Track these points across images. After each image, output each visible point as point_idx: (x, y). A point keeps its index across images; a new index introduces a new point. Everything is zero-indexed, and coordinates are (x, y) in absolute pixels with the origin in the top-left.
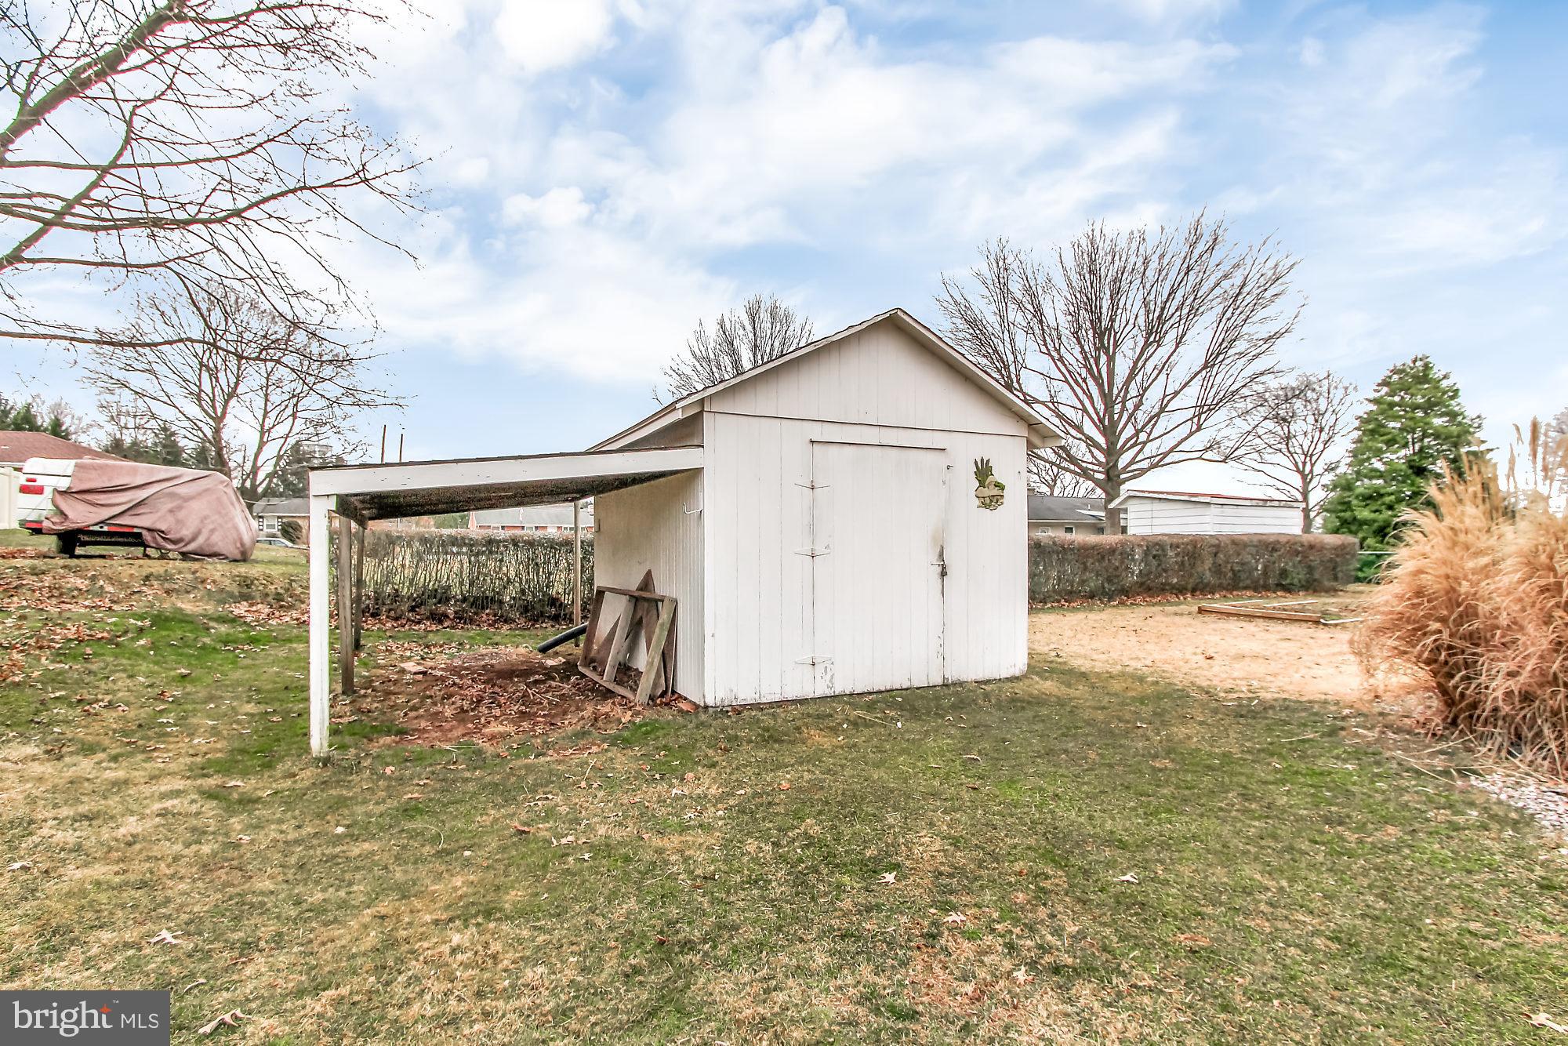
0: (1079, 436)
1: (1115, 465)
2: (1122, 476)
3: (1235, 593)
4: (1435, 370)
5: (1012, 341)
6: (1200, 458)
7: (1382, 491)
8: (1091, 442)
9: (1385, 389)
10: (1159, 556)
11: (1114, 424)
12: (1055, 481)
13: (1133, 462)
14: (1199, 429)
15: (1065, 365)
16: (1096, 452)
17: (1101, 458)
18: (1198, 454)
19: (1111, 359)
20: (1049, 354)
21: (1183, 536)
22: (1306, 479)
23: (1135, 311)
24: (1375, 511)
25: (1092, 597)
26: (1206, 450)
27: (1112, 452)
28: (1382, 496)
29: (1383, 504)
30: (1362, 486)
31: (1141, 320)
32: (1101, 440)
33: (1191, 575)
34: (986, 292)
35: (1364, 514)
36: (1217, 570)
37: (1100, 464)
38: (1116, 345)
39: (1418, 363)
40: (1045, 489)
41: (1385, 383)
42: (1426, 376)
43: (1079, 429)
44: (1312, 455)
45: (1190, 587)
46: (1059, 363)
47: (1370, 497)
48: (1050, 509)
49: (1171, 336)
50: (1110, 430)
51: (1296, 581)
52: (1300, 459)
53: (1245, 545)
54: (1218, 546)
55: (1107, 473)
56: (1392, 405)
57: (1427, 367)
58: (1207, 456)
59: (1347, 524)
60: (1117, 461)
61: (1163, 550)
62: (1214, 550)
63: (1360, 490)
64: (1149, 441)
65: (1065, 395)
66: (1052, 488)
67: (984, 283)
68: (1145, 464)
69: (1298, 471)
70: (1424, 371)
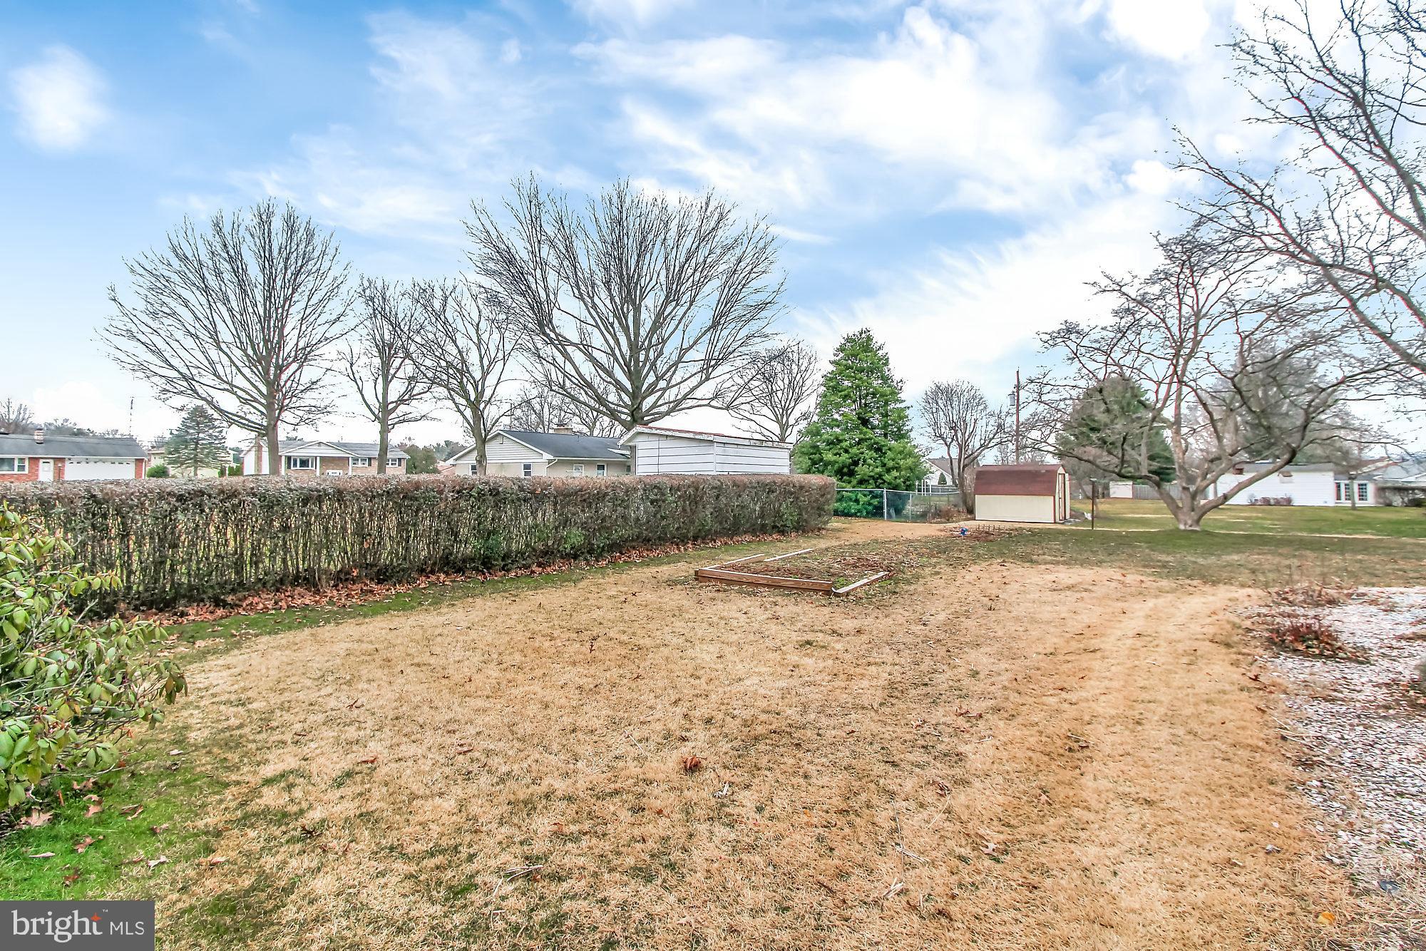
0: (609, 379)
1: (639, 408)
2: (646, 419)
3: (735, 538)
4: (874, 341)
5: (544, 279)
6: (708, 405)
7: (841, 438)
8: (619, 386)
9: (841, 355)
10: (656, 501)
11: (639, 372)
12: (594, 424)
13: (654, 406)
14: (707, 379)
15: (597, 313)
16: (623, 395)
17: (626, 399)
18: (707, 402)
19: (637, 310)
20: (583, 300)
21: (684, 477)
22: (784, 427)
23: (657, 268)
24: (835, 455)
25: (575, 557)
26: (712, 399)
27: (637, 396)
28: (840, 441)
29: (841, 448)
30: (828, 433)
31: (662, 278)
32: (628, 385)
33: (692, 522)
34: (519, 226)
35: (829, 456)
36: (719, 514)
37: (626, 406)
38: (642, 299)
39: (863, 335)
40: (585, 430)
41: (842, 349)
42: (868, 345)
43: (610, 374)
44: (788, 409)
45: (690, 535)
46: (592, 310)
47: (832, 443)
48: (585, 448)
49: (686, 297)
50: (634, 375)
51: (789, 523)
52: (780, 411)
53: (745, 486)
54: (719, 488)
55: (632, 415)
56: (848, 367)
57: (869, 339)
58: (713, 403)
59: (817, 464)
60: (641, 403)
61: (663, 494)
62: (716, 492)
63: (825, 436)
64: (668, 388)
65: (597, 340)
66: (591, 429)
67: (516, 216)
68: (664, 409)
69: (778, 422)
70: (867, 342)
